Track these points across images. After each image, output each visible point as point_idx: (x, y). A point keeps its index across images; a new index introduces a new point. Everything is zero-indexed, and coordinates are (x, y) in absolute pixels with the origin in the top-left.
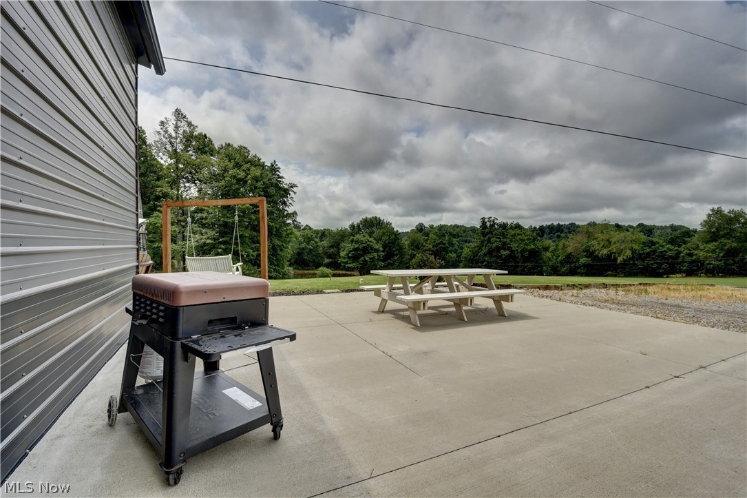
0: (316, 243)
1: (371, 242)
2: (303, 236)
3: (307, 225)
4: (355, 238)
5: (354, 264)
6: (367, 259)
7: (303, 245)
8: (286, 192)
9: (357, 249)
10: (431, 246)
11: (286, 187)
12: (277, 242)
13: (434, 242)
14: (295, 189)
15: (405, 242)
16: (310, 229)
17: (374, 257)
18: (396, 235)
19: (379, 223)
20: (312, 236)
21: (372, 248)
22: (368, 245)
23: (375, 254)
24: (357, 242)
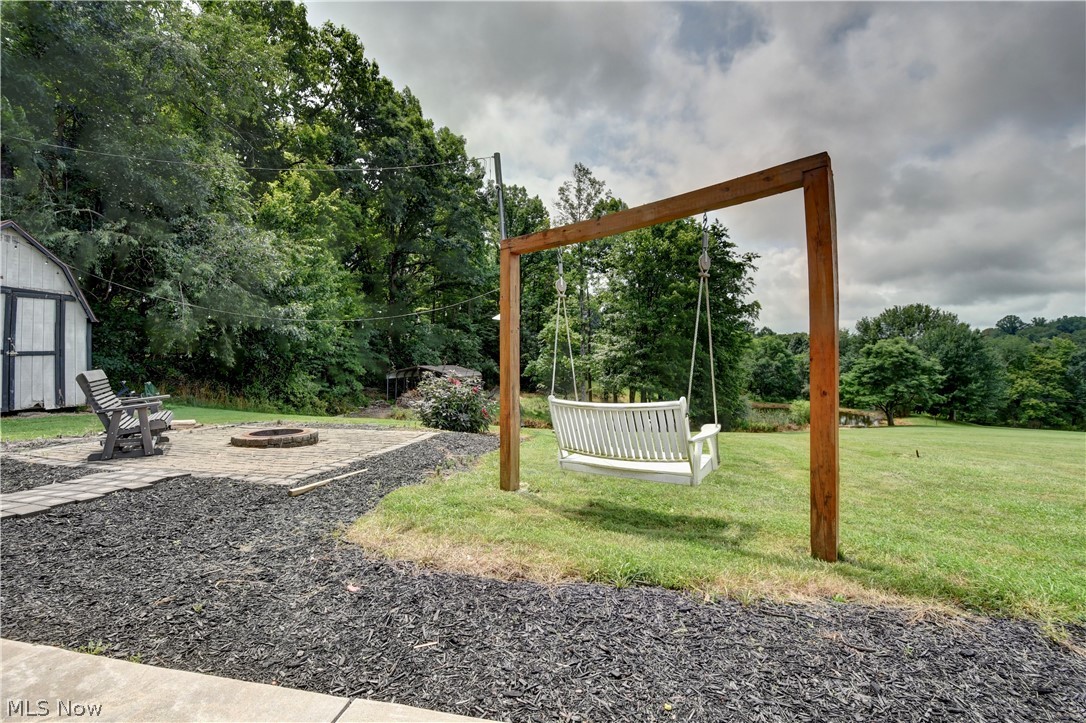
0: (787, 356)
1: (912, 353)
2: (764, 345)
3: (765, 328)
4: (875, 348)
5: (874, 397)
6: (901, 388)
7: (763, 361)
8: (738, 269)
9: (881, 368)
10: (1058, 363)
11: (738, 260)
12: (725, 355)
13: (1066, 354)
14: (754, 262)
15: (995, 353)
16: (771, 333)
17: (921, 385)
18: (974, 339)
19: (927, 316)
20: (779, 344)
21: (915, 366)
22: (906, 359)
23: (924, 379)
24: (878, 354)
